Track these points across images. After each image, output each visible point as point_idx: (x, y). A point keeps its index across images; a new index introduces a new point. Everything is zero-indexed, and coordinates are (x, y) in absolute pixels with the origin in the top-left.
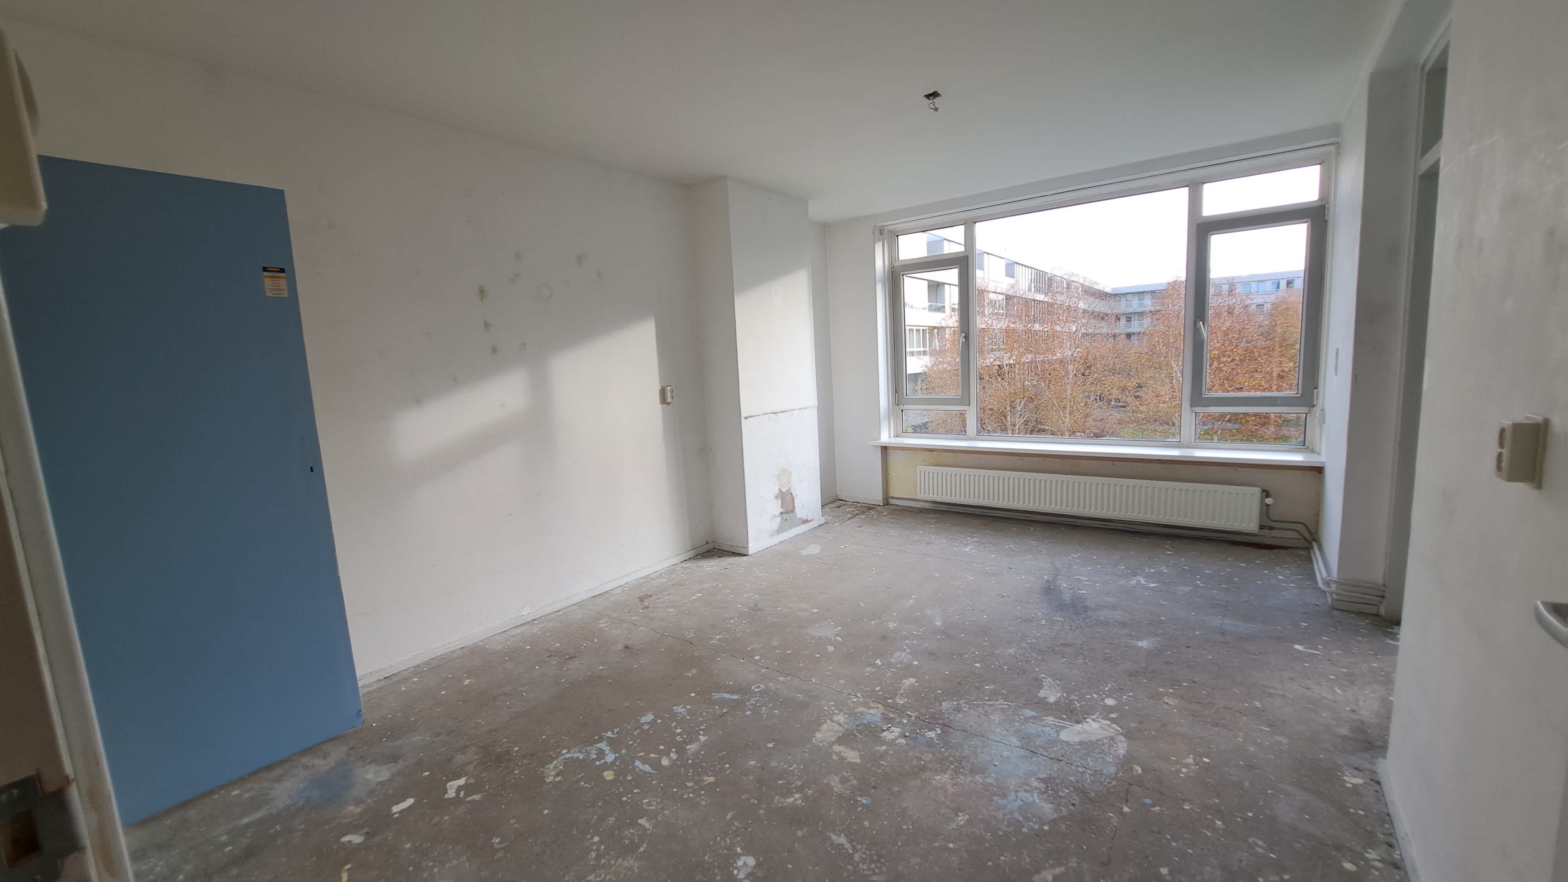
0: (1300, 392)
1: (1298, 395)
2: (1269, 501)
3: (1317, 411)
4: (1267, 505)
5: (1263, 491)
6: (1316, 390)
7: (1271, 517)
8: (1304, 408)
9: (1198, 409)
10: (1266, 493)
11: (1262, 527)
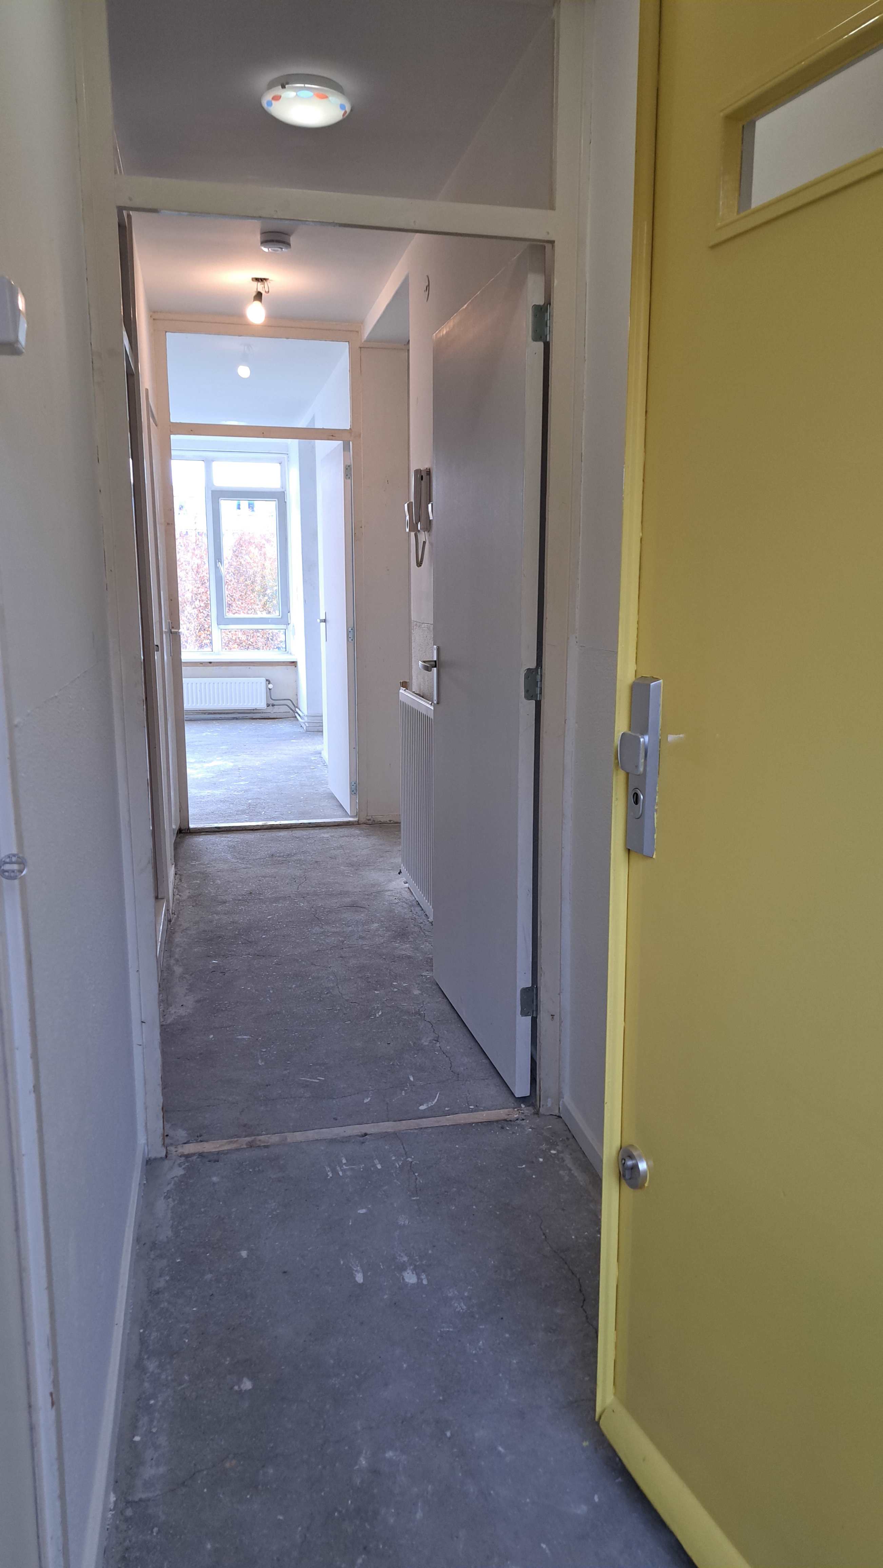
0: (281, 615)
1: (279, 617)
2: (270, 686)
3: (290, 626)
4: (270, 689)
5: (267, 680)
6: (289, 614)
7: (272, 698)
8: (283, 626)
9: (222, 627)
10: (268, 682)
11: (268, 705)
